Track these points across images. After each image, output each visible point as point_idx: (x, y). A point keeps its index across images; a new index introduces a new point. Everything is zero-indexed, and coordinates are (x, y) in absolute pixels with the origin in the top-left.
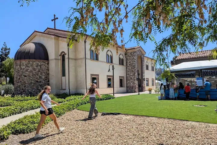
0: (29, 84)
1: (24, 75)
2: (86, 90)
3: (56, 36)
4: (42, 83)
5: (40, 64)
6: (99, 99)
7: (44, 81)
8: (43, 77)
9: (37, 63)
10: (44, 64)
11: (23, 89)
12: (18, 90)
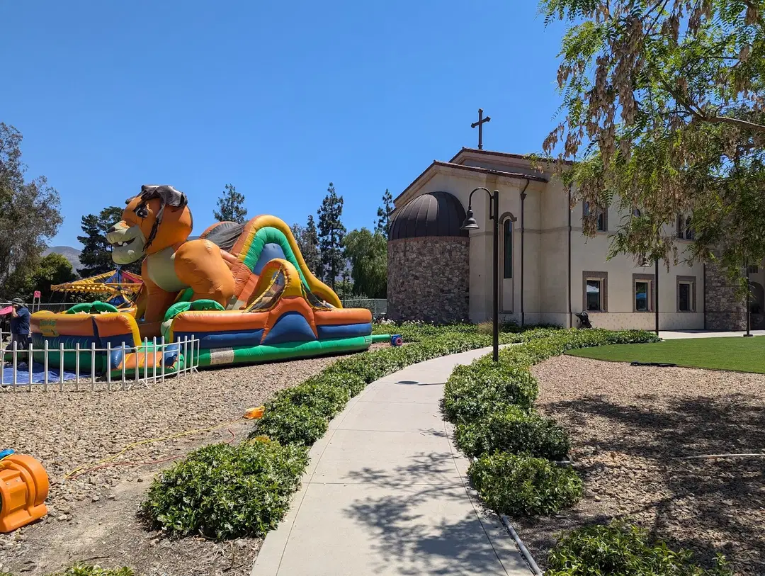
0: (424, 296)
1: (413, 275)
2: (568, 315)
3: (492, 173)
4: (452, 295)
5: (448, 247)
6: (613, 340)
7: (456, 290)
8: (456, 280)
9: (442, 245)
10: (458, 245)
11: (409, 308)
12: (398, 311)
